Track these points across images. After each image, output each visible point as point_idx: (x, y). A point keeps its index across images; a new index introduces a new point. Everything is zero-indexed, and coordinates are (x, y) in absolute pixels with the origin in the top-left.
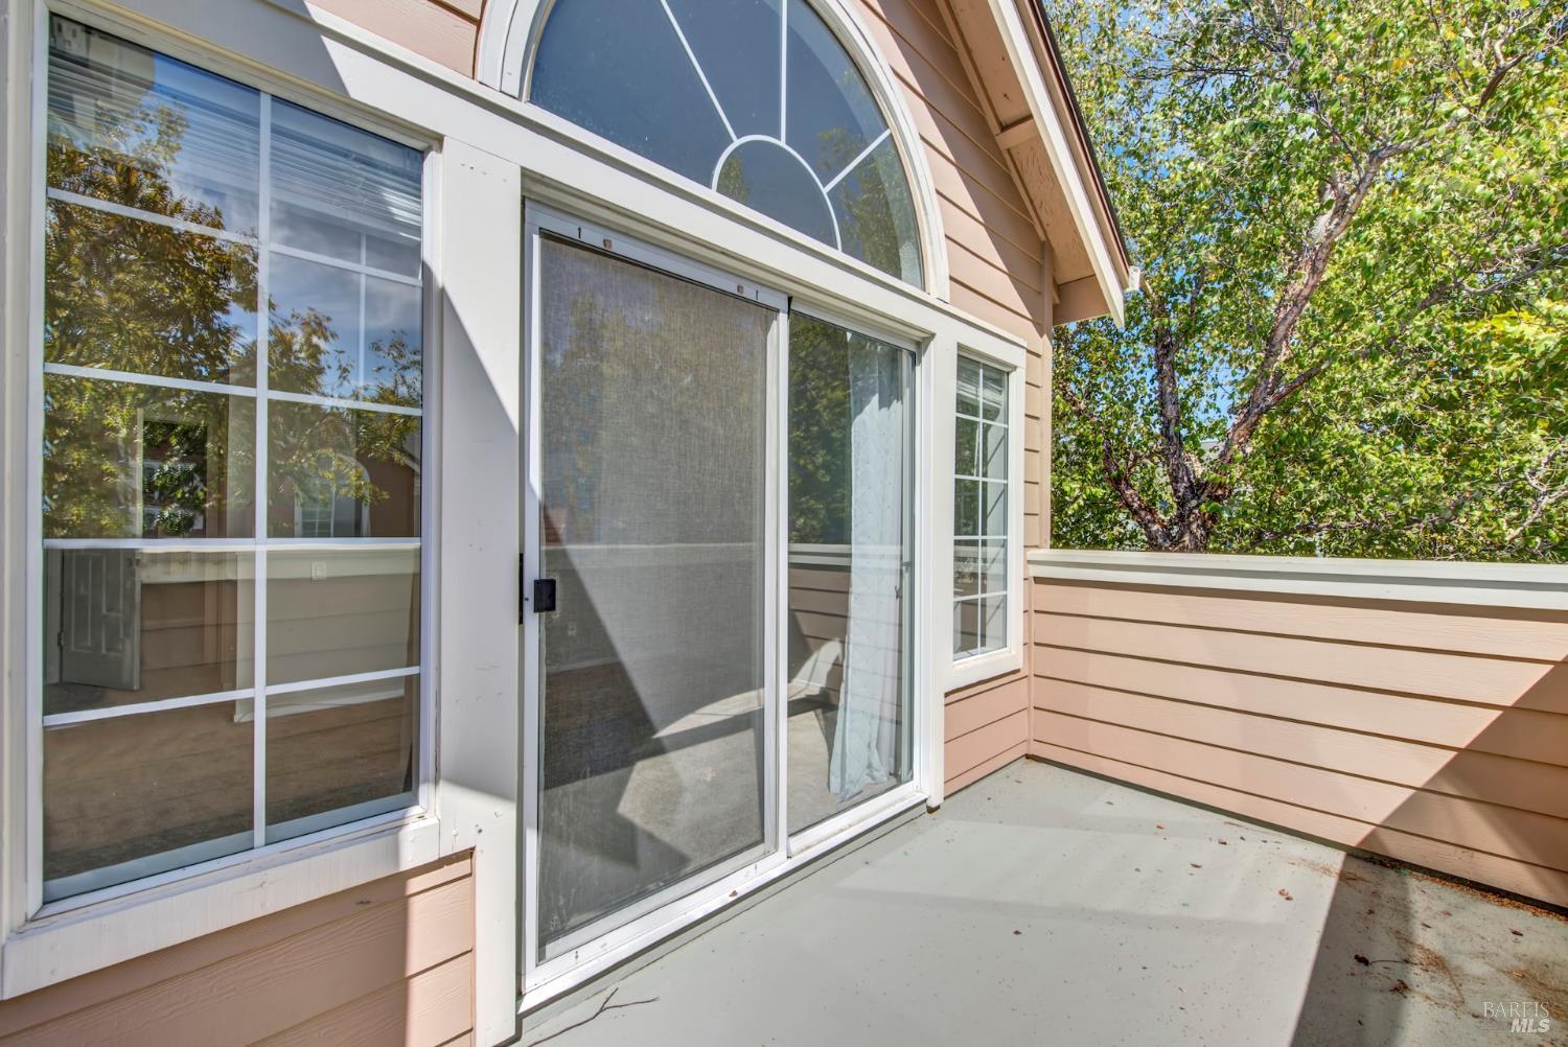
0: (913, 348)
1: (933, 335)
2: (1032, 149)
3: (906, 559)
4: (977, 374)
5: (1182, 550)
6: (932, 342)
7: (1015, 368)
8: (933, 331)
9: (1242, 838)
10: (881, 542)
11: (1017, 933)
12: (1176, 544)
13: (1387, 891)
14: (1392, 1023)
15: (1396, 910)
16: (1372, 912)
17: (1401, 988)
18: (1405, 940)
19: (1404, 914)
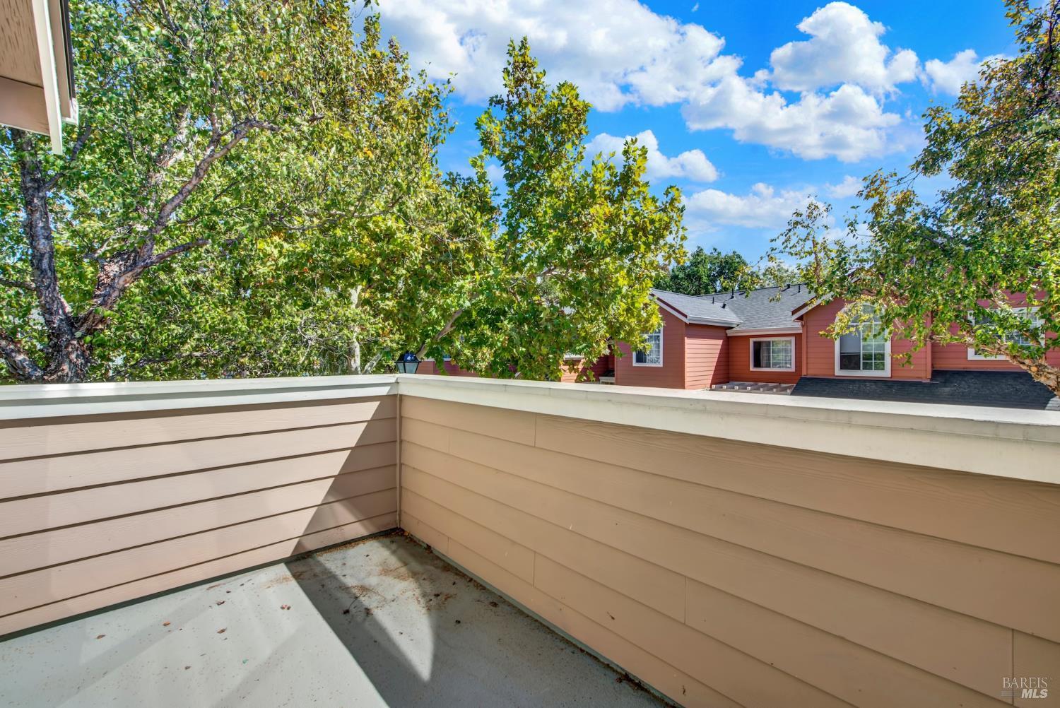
9: (228, 592)
13: (317, 570)
14: (382, 630)
15: (329, 577)
16: (323, 586)
17: (368, 612)
18: (345, 589)
19: (333, 577)
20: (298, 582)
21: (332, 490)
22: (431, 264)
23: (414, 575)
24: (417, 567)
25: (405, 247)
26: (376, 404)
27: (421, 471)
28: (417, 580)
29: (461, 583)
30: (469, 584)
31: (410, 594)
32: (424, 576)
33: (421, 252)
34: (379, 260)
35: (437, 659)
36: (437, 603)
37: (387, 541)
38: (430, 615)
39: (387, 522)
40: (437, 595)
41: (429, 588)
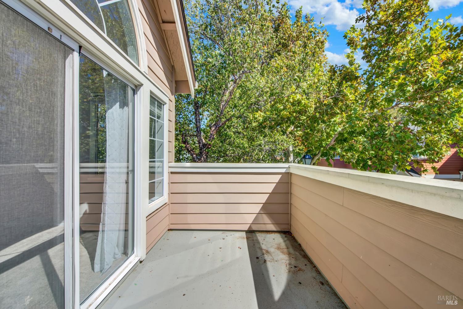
0: (134, 87)
1: (142, 85)
2: (172, 34)
3: (130, 168)
4: (155, 103)
5: (201, 162)
6: (142, 87)
7: (166, 103)
8: (143, 83)
9: (227, 236)
10: (120, 162)
11: (184, 295)
12: (200, 160)
13: (255, 238)
14: (267, 271)
15: (257, 243)
16: (254, 245)
17: (265, 261)
18: (261, 249)
19: (259, 243)
20: (247, 240)
21: (262, 208)
22: (319, 112)
23: (289, 254)
24: (291, 250)
25: (306, 106)
26: (280, 176)
27: (297, 208)
28: (290, 257)
29: (309, 266)
30: (313, 268)
31: (284, 261)
32: (294, 256)
33: (314, 107)
34: (294, 114)
35: (284, 294)
36: (294, 270)
37: (284, 236)
38: (289, 274)
39: (284, 228)
40: (296, 267)
41: (293, 262)
